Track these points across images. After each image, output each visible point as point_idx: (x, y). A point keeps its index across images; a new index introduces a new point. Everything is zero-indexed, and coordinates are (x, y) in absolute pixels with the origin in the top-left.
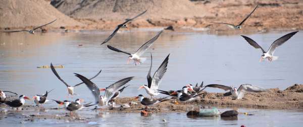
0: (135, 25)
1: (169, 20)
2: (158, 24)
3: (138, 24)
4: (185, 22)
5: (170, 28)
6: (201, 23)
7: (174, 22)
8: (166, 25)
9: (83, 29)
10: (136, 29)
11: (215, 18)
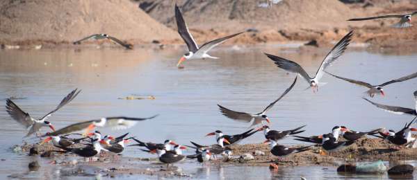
0: (262, 38)
1: (311, 31)
2: (295, 37)
3: (265, 37)
4: (334, 35)
5: (313, 43)
6: (359, 35)
7: (319, 35)
8: (307, 39)
10: (262, 43)
11: (379, 28)
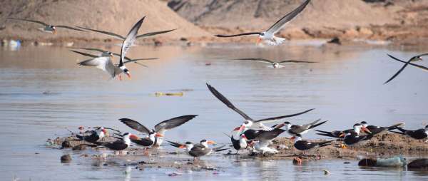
1: (334, 29)
2: (318, 35)
3: (289, 35)
4: (356, 33)
5: (336, 40)
6: (380, 34)
7: (341, 33)
8: (330, 36)
9: (211, 42)
11: (400, 27)
